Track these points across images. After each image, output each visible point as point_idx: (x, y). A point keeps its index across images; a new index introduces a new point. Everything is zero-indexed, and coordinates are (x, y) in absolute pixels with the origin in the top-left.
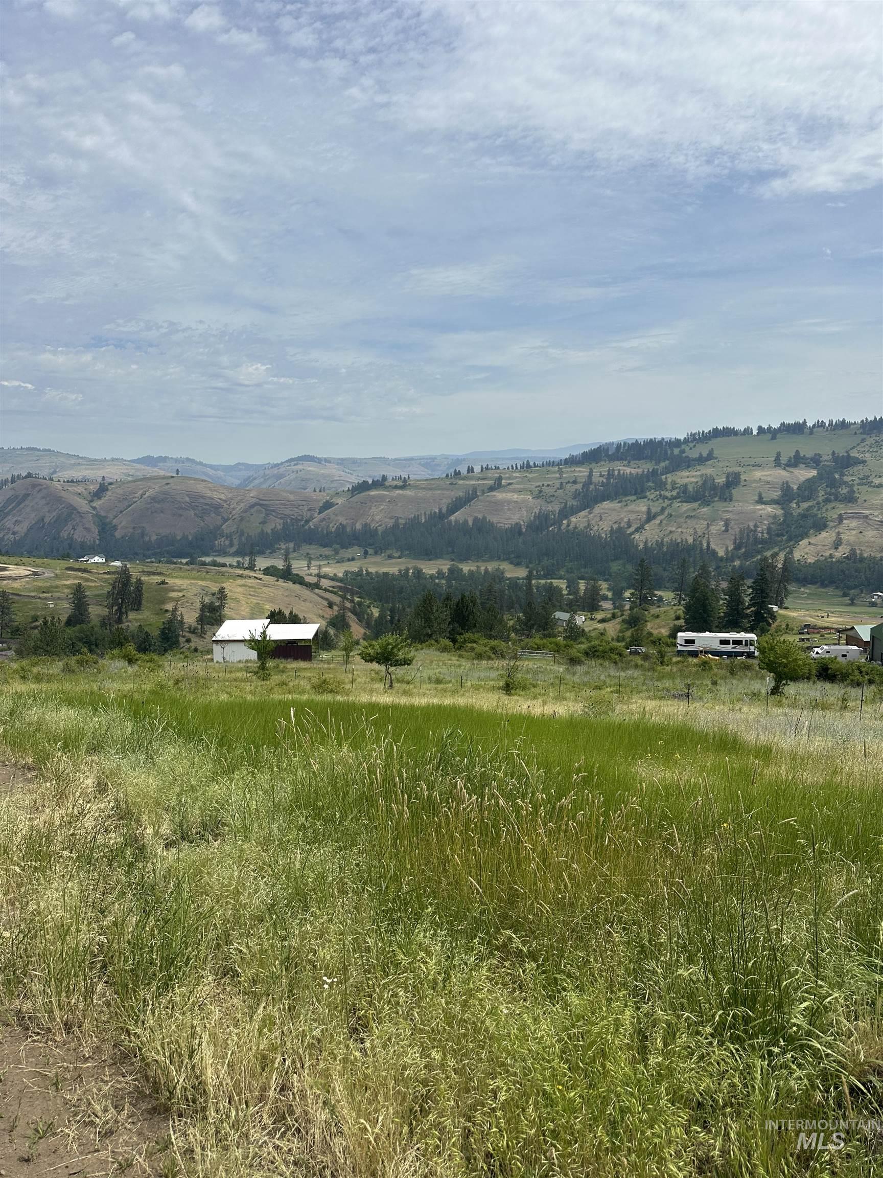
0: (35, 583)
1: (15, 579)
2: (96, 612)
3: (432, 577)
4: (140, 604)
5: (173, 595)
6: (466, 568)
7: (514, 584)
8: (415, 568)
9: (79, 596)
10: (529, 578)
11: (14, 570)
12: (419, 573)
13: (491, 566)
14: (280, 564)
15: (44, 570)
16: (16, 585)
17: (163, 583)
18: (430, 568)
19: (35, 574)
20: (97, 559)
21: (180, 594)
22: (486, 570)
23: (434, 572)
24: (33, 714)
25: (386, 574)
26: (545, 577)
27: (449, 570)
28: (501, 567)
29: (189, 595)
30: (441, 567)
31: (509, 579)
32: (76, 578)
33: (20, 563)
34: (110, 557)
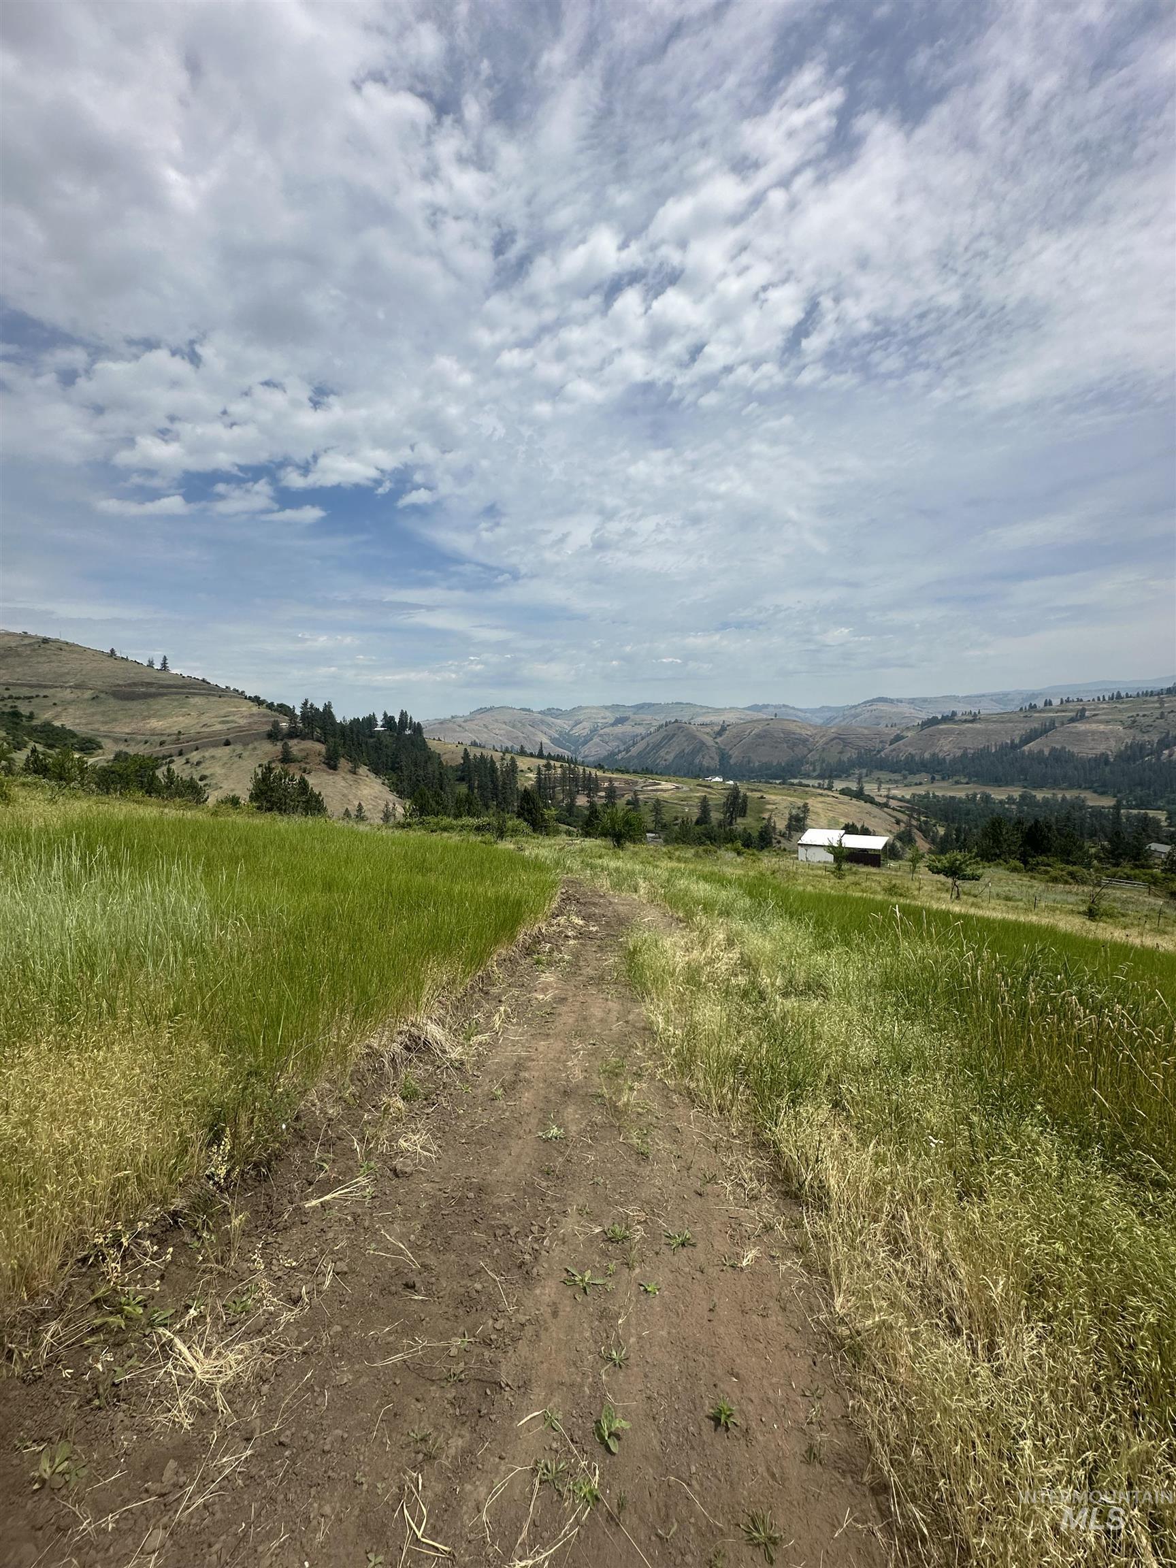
0: (677, 795)
1: (665, 791)
2: (716, 816)
3: (1001, 802)
4: (745, 812)
5: (769, 807)
6: (1040, 795)
7: (1097, 813)
8: (983, 794)
9: (704, 805)
10: (1117, 807)
11: (665, 785)
12: (987, 798)
13: (1069, 795)
14: (854, 786)
15: (683, 786)
16: (666, 795)
17: (762, 797)
18: (998, 794)
19: (677, 788)
20: (717, 779)
21: (775, 807)
22: (1064, 799)
23: (1004, 797)
24: (682, 883)
25: (953, 798)
26: (1137, 807)
27: (1021, 796)
28: (1082, 796)
29: (780, 807)
31: (1091, 807)
32: (703, 791)
33: (669, 780)
34: (726, 778)
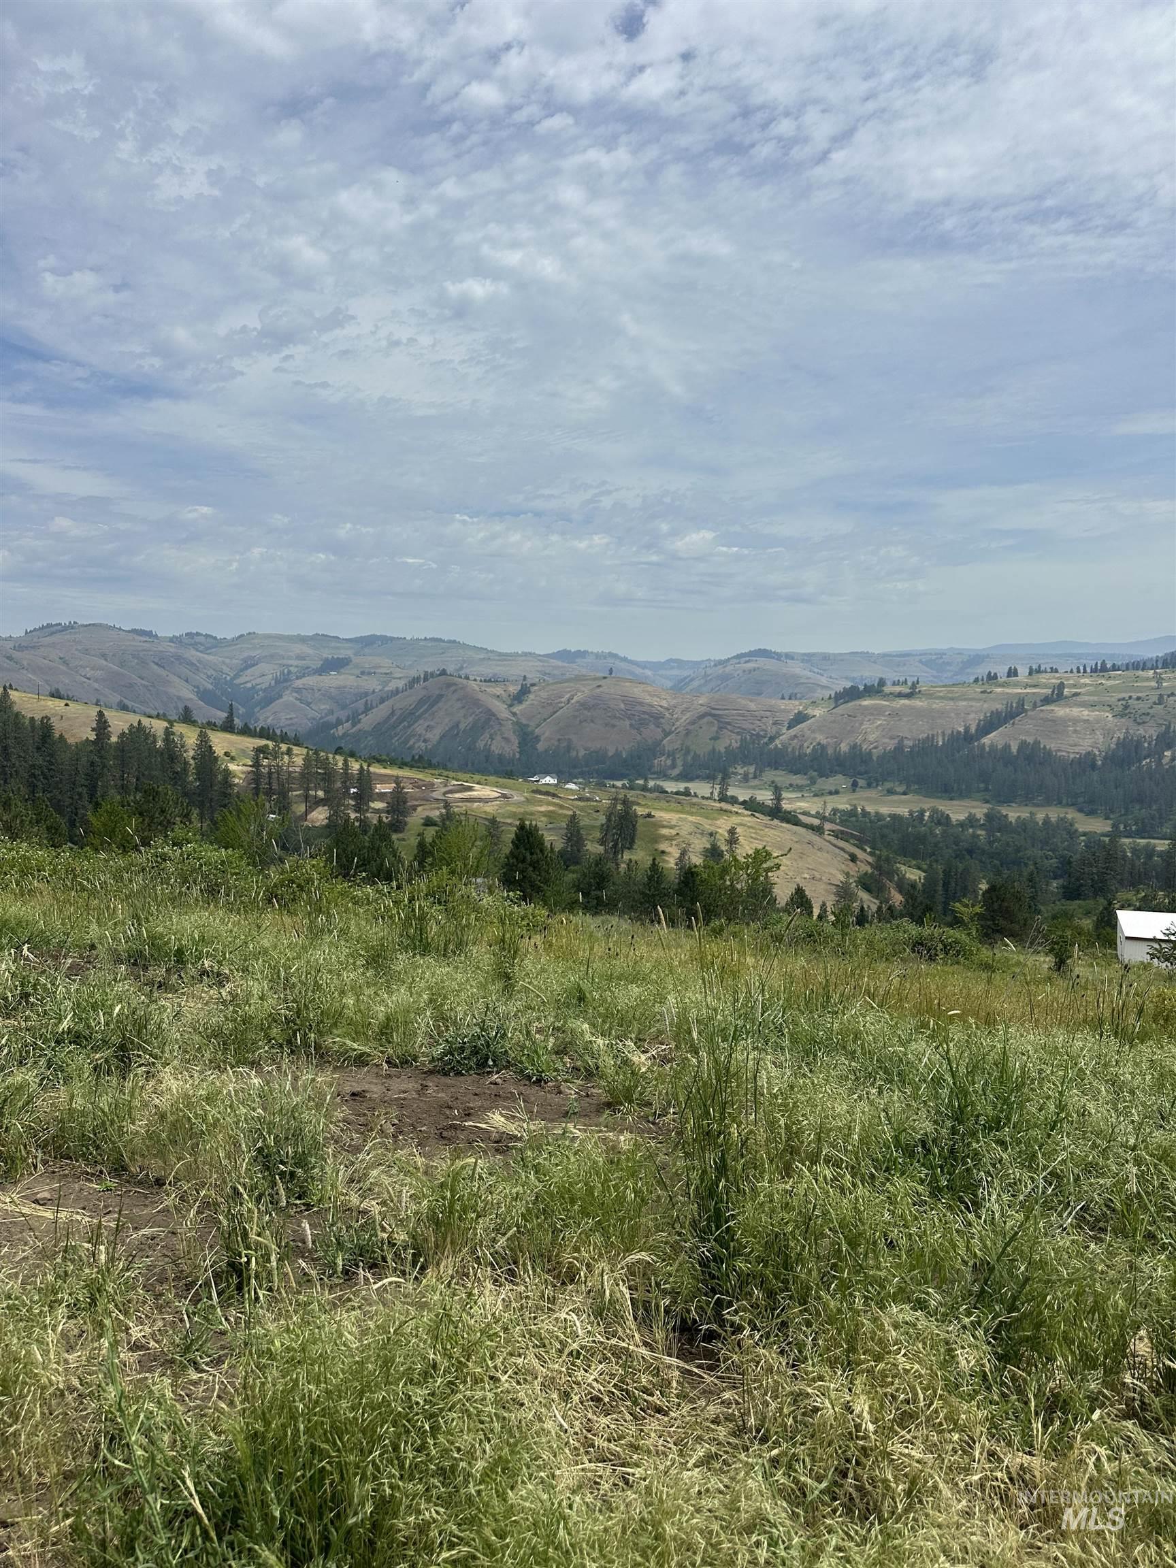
0: (508, 808)
3: (962, 824)
5: (665, 831)
6: (1013, 814)
7: (1093, 841)
8: (934, 811)
9: (573, 828)
10: (1115, 835)
11: (482, 791)
12: (942, 820)
13: (1054, 813)
14: (766, 797)
15: (513, 793)
17: (649, 815)
18: (957, 812)
20: (549, 780)
21: (673, 832)
22: (1047, 821)
27: (987, 815)
29: (683, 833)
30: (973, 811)
32: (549, 804)
33: (483, 781)
34: (564, 777)
